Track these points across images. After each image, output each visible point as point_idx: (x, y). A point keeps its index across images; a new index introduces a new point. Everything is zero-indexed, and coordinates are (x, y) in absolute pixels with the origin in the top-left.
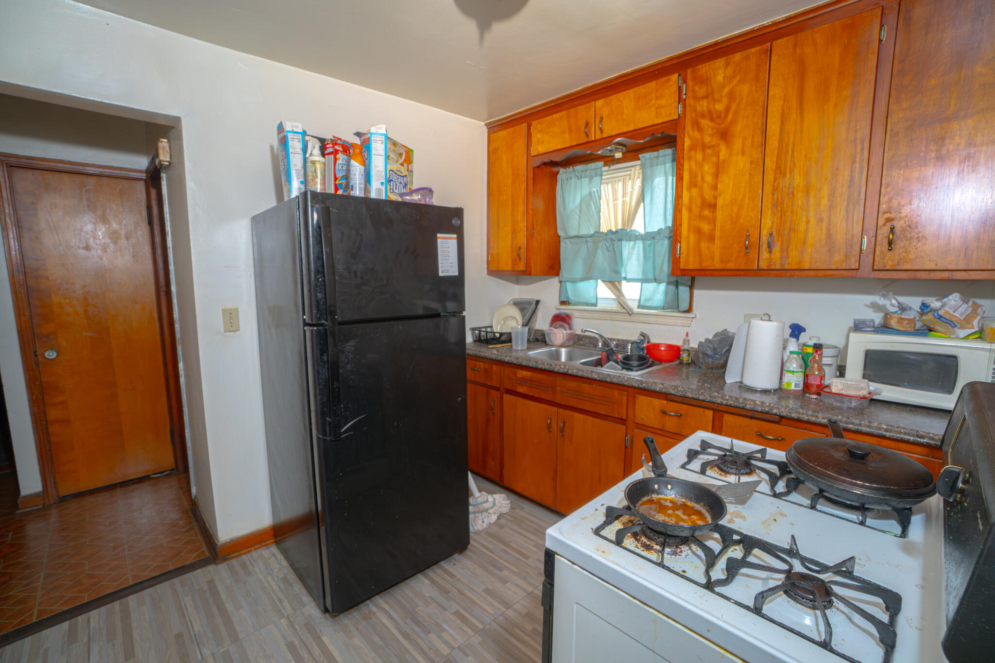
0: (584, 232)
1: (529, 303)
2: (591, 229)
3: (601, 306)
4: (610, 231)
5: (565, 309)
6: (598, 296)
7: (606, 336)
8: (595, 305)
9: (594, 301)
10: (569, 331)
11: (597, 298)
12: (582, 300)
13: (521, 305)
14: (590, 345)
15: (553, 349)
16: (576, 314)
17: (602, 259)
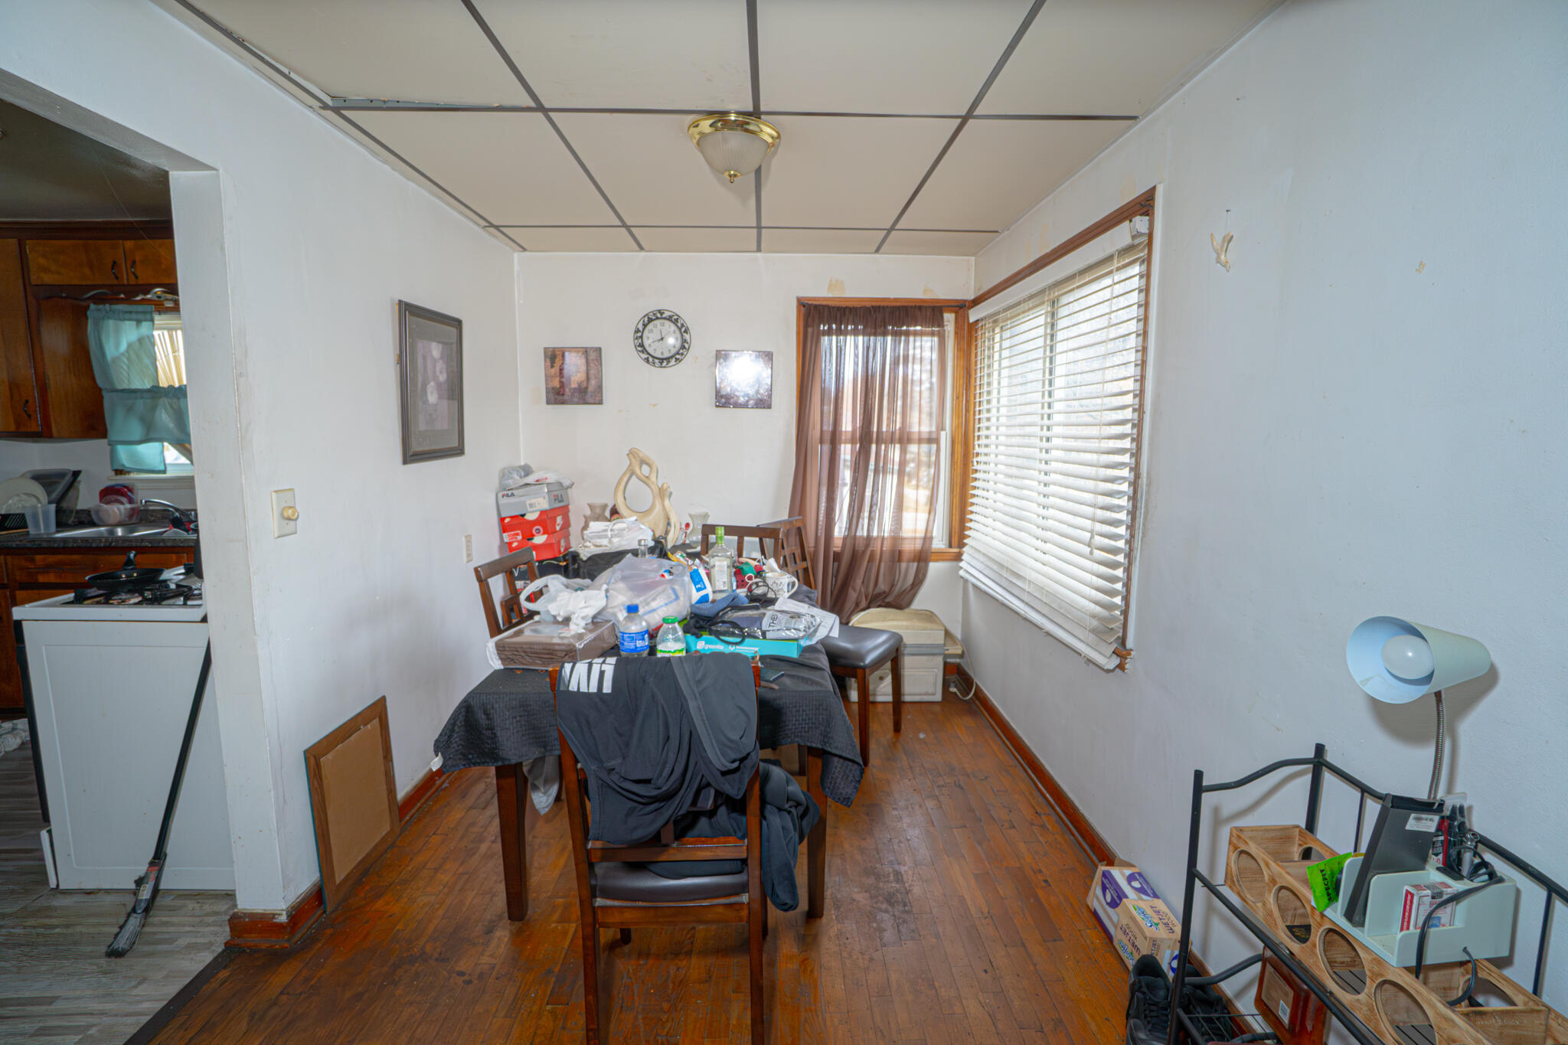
0: (137, 384)
1: (61, 475)
2: (146, 382)
3: (170, 473)
4: (171, 387)
5: (121, 480)
6: (167, 462)
7: (181, 507)
8: (164, 472)
9: (162, 468)
10: (128, 506)
11: (165, 464)
12: (146, 468)
13: (46, 479)
14: (164, 520)
15: (102, 529)
16: (139, 485)
17: (164, 417)
